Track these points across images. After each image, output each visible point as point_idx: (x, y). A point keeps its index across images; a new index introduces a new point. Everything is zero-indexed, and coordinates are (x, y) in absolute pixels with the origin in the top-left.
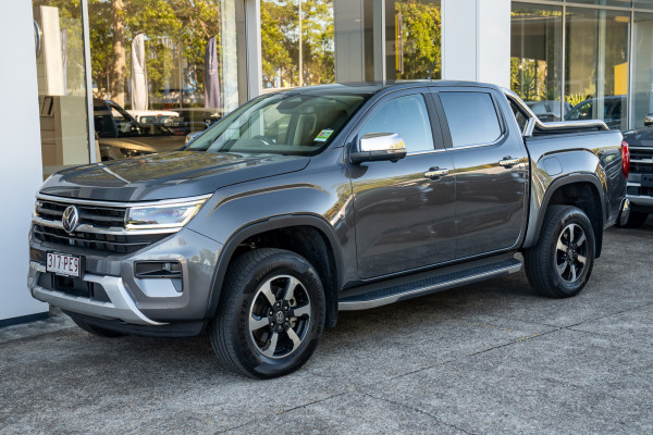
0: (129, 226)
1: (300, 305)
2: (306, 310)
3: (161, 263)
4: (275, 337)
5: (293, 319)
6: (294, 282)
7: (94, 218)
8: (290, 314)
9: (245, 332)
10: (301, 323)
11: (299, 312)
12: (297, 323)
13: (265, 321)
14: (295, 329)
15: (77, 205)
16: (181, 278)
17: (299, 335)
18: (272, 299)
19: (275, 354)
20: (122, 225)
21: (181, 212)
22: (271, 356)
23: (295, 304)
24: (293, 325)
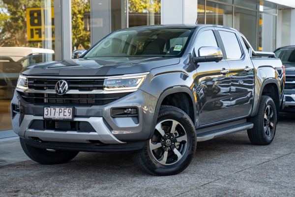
0: (106, 89)
1: (180, 135)
2: (185, 138)
3: (125, 108)
4: (166, 154)
5: (176, 144)
6: (175, 123)
7: (79, 86)
8: (175, 141)
9: (148, 150)
10: (182, 145)
11: (179, 140)
12: (180, 146)
13: (159, 145)
14: (179, 150)
15: (66, 80)
16: (137, 117)
17: (181, 153)
18: (162, 133)
19: (166, 163)
20: (102, 88)
21: (134, 81)
22: (165, 164)
23: (178, 135)
24: (178, 147)
